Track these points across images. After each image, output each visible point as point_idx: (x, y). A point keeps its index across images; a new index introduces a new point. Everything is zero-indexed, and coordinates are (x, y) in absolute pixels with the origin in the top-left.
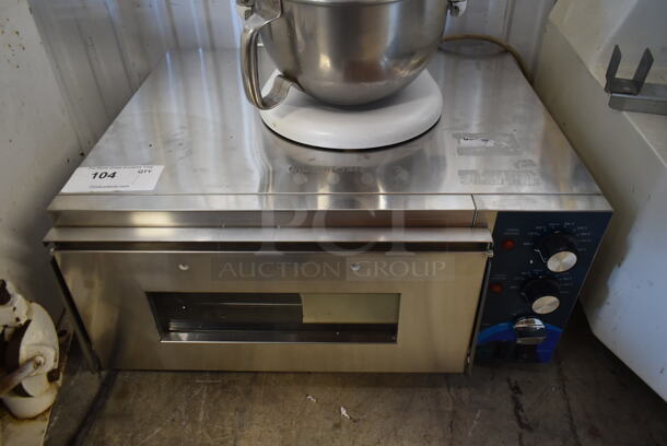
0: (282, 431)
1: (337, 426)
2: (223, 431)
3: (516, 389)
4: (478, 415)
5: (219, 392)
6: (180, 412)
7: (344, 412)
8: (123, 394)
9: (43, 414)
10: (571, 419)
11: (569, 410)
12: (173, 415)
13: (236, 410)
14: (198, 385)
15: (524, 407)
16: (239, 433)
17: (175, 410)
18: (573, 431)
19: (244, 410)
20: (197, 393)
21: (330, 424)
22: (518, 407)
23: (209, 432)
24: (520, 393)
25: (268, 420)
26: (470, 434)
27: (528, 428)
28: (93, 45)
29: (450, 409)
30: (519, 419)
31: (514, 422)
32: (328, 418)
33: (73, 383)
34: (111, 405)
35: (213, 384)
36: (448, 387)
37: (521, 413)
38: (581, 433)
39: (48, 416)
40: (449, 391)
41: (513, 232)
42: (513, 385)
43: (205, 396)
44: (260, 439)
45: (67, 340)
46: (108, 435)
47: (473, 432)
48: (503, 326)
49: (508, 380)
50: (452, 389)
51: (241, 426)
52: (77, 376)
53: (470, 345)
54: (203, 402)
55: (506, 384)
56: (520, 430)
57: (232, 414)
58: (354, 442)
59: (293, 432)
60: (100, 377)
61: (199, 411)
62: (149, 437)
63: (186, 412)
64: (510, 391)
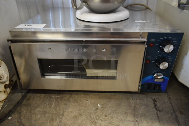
0: (79, 110)
1: (97, 109)
2: (60, 110)
3: (155, 100)
4: (143, 107)
5: (59, 99)
6: (46, 104)
7: (99, 105)
8: (29, 99)
9: (2, 101)
10: (173, 109)
11: (172, 106)
12: (44, 105)
13: (64, 104)
14: (53, 97)
15: (158, 105)
16: (65, 110)
17: (45, 104)
18: (174, 112)
19: (67, 104)
20: (52, 99)
21: (94, 109)
22: (155, 105)
23: (55, 110)
24: (156, 101)
25: (74, 107)
26: (140, 112)
27: (159, 111)
28: (30, 9)
29: (134, 105)
30: (156, 109)
31: (154, 109)
32: (94, 107)
33: (13, 96)
34: (25, 102)
35: (58, 97)
36: (133, 99)
37: (156, 107)
38: (177, 113)
39: (3, 102)
40: (133, 100)
41: (153, 40)
42: (154, 99)
43: (54, 100)
44: (71, 112)
45: (13, 83)
46: (22, 110)
47: (141, 112)
48: (150, 76)
49: (152, 98)
50: (134, 100)
51: (66, 108)
52: (15, 94)
53: (140, 82)
54: (54, 102)
55: (151, 99)
56: (157, 112)
57: (63, 105)
58: (102, 114)
59: (82, 111)
60: (22, 95)
61: (52, 104)
62: (35, 111)
63: (48, 104)
64: (153, 101)
